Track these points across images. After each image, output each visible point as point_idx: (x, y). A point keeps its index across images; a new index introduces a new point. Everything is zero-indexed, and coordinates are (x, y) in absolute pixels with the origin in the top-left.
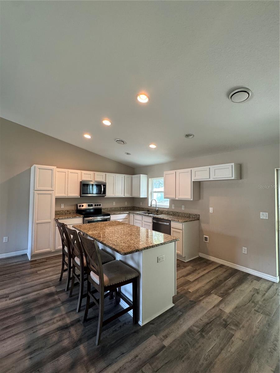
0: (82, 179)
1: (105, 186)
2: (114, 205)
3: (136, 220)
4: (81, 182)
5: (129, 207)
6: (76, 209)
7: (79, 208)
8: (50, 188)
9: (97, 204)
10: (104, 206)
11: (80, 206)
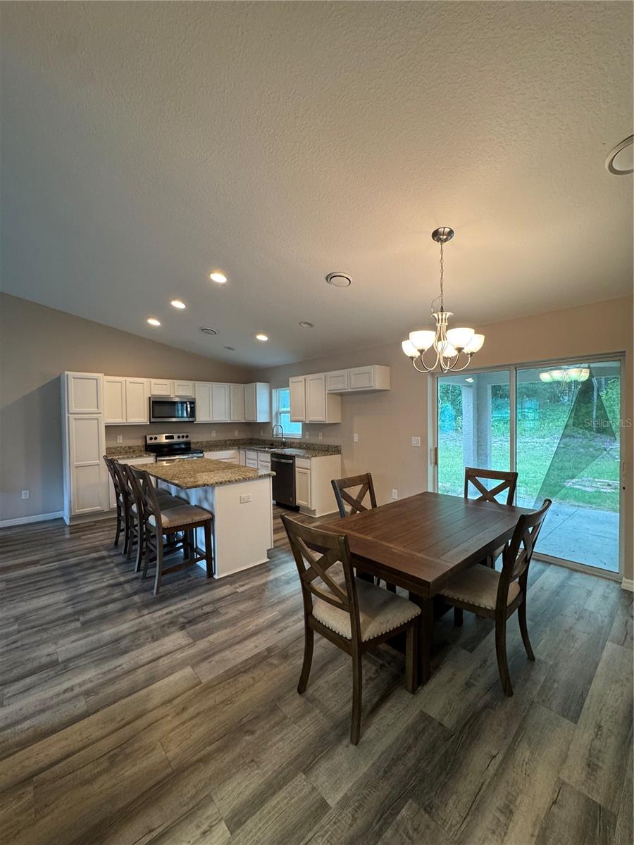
0: (152, 394)
1: (193, 403)
2: (213, 436)
3: (249, 459)
4: (150, 398)
5: (243, 439)
6: (144, 443)
7: (149, 441)
8: (95, 410)
9: (181, 435)
10: (196, 438)
11: (151, 439)
